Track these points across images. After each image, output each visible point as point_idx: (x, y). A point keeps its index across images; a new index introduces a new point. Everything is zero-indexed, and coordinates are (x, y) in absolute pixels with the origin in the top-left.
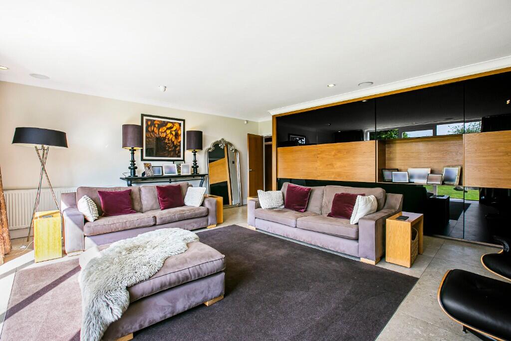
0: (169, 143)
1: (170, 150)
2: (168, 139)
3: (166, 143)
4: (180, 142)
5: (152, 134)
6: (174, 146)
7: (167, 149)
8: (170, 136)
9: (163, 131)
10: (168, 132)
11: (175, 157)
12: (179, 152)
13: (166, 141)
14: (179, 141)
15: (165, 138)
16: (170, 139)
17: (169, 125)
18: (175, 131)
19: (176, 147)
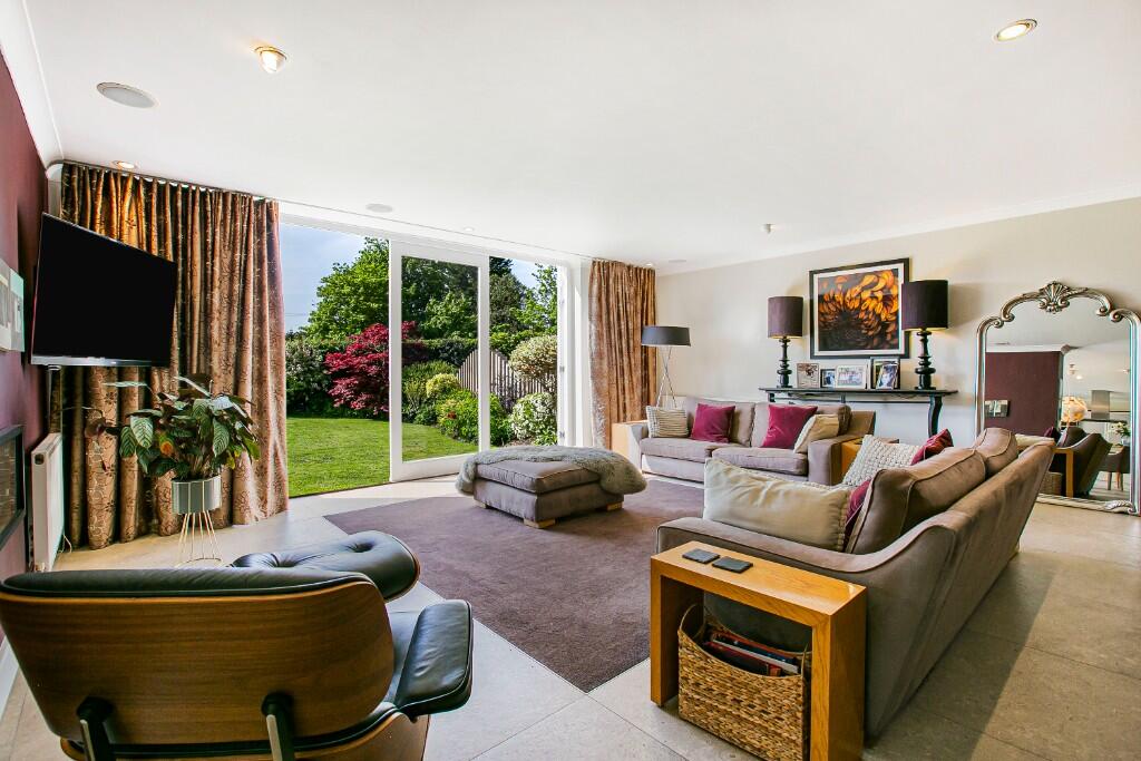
0: (868, 319)
1: (871, 333)
2: (867, 309)
3: (862, 320)
4: (896, 313)
5: (830, 306)
6: (880, 323)
7: (864, 331)
8: (871, 304)
9: (854, 296)
10: (866, 295)
11: (883, 348)
12: (895, 335)
13: (862, 315)
14: (893, 310)
15: (858, 310)
16: (870, 309)
17: (868, 280)
18: (881, 290)
19: (885, 325)
